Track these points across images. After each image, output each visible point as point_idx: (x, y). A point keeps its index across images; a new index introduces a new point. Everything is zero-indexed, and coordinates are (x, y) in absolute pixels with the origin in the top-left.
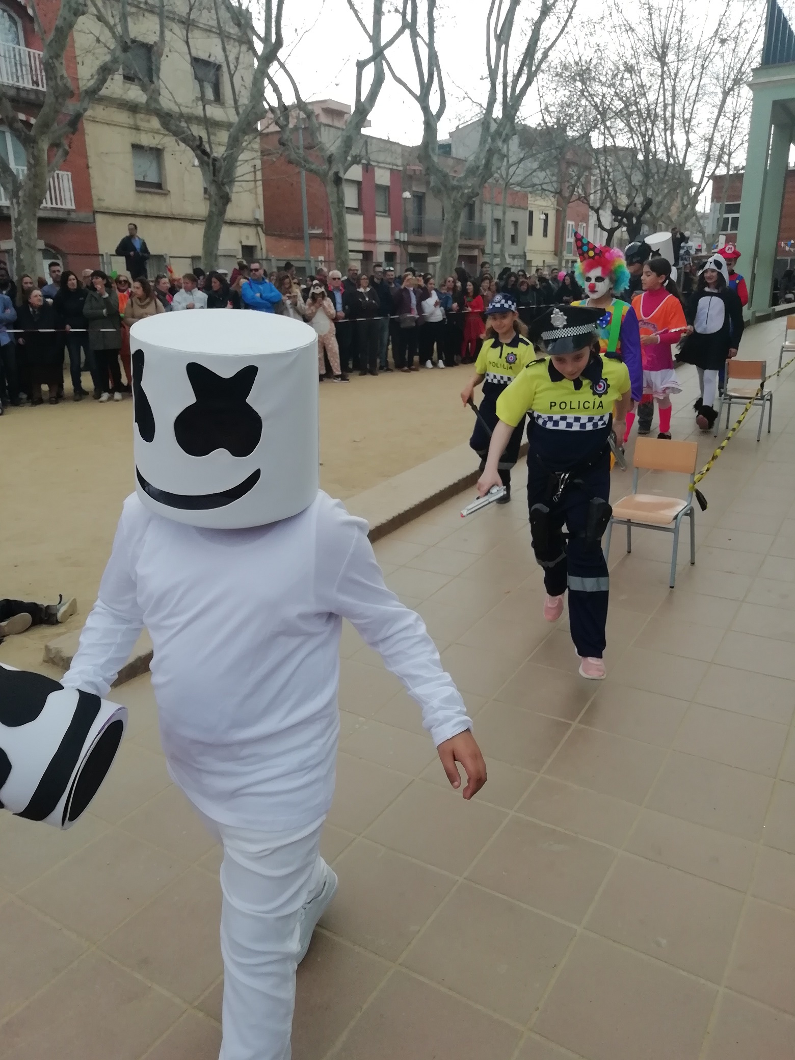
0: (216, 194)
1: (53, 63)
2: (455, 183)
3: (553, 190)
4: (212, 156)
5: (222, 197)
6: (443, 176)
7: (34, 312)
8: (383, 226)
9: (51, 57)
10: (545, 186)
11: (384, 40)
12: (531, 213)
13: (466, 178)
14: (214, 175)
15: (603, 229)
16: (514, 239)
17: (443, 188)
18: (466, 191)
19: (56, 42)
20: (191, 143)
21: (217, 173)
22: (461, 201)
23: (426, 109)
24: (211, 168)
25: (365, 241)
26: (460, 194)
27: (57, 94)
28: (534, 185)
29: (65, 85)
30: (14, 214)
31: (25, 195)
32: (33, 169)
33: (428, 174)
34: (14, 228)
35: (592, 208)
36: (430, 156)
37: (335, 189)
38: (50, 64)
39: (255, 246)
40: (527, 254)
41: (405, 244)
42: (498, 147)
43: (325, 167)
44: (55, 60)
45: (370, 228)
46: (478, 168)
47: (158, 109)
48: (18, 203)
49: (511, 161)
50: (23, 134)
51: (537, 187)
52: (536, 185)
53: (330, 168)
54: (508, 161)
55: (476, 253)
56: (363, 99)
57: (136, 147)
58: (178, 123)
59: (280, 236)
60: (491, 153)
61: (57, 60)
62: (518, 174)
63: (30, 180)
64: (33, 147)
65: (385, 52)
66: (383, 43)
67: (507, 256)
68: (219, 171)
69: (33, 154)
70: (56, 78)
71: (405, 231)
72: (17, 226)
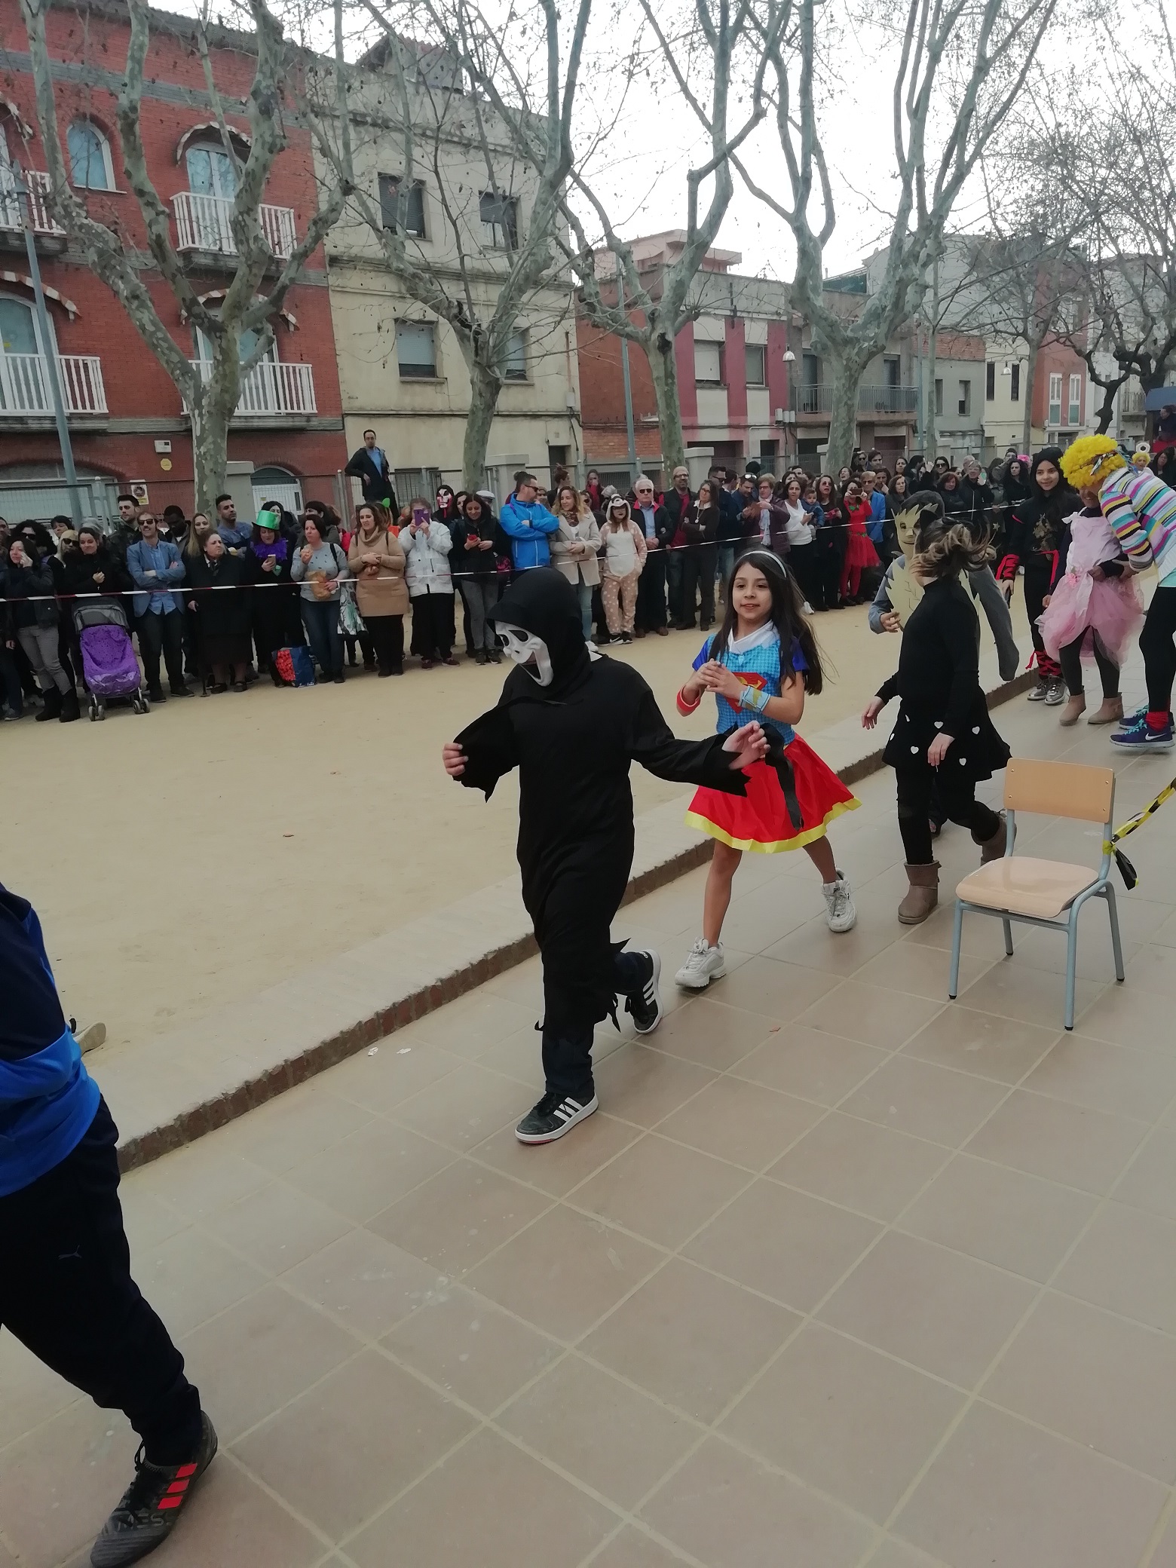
0: (480, 381)
1: (244, 220)
2: (849, 333)
3: (1014, 331)
4: (474, 328)
5: (488, 384)
6: (831, 326)
7: (212, 563)
8: (758, 405)
9: (241, 213)
10: (1000, 326)
11: (730, 136)
12: (991, 367)
13: (865, 326)
14: (477, 354)
15: (1099, 383)
16: (963, 407)
17: (829, 343)
18: (866, 344)
19: (246, 191)
20: (444, 313)
21: (480, 352)
22: (857, 359)
23: (800, 228)
24: (473, 343)
25: (729, 426)
26: (856, 350)
27: (249, 263)
28: (981, 326)
29: (261, 249)
30: (197, 431)
31: (209, 404)
32: (220, 368)
33: (807, 324)
34: (195, 450)
35: (1079, 353)
36: (808, 299)
37: (663, 359)
38: (240, 222)
39: (569, 446)
40: (985, 428)
41: (792, 426)
42: (913, 275)
43: (647, 328)
44: (245, 216)
45: (738, 407)
46: (884, 309)
47: (401, 270)
48: (201, 415)
49: (942, 292)
50: (206, 320)
51: (987, 327)
52: (984, 325)
53: (653, 329)
54: (936, 294)
55: (902, 432)
56: (699, 225)
57: (400, 322)
58: (429, 286)
59: (604, 429)
60: (902, 284)
61: (249, 215)
62: (953, 314)
63: (217, 382)
64: (220, 337)
65: (735, 151)
66: (729, 139)
67: (937, 435)
68: (482, 349)
69: (220, 346)
70: (247, 240)
71: (792, 408)
72: (199, 448)
